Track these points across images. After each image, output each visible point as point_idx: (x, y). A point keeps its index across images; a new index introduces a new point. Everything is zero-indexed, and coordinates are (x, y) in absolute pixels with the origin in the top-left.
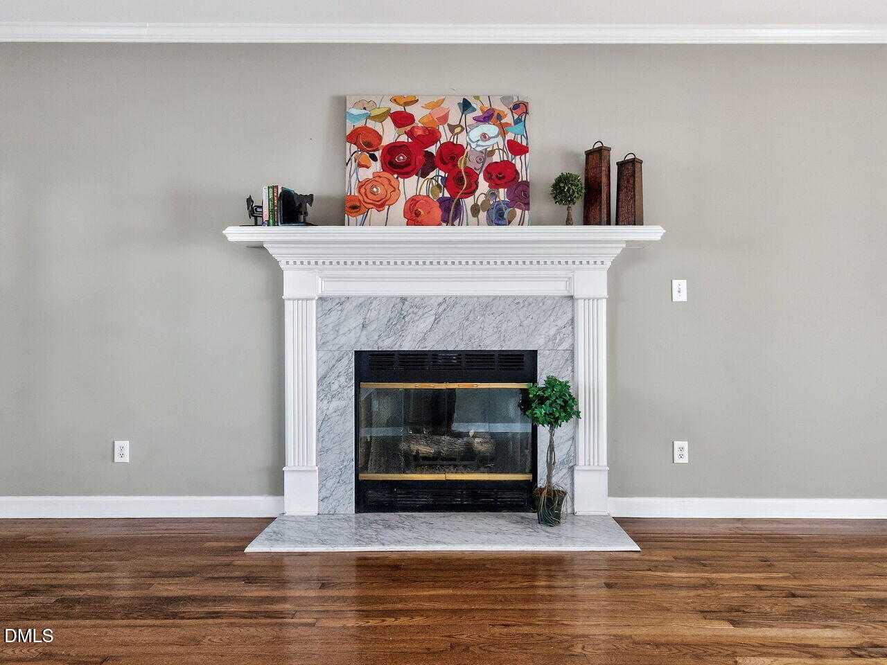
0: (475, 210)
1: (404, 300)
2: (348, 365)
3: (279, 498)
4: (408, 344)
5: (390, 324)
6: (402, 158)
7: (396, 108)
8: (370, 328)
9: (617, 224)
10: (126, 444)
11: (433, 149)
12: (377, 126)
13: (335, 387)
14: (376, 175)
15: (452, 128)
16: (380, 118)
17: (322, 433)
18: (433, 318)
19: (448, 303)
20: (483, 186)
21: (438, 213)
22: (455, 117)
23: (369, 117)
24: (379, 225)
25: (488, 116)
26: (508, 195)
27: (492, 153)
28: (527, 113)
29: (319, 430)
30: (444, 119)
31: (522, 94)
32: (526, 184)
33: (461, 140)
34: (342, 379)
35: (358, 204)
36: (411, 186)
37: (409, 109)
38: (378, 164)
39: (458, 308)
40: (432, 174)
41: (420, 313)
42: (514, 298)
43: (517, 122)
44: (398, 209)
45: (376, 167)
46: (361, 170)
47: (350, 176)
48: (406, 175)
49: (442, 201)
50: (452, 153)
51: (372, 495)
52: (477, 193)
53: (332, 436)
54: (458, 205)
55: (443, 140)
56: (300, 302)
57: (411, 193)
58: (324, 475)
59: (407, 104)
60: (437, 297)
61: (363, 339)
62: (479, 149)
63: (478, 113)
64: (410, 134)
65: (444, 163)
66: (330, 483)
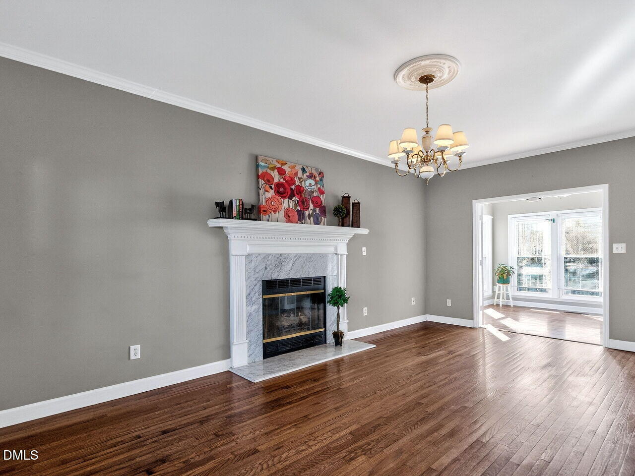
0: (309, 216)
1: (281, 255)
2: (259, 288)
3: (229, 360)
4: (283, 276)
5: (276, 266)
6: (282, 189)
7: (278, 166)
8: (268, 269)
9: (352, 227)
10: (138, 347)
11: (293, 187)
12: (272, 173)
13: (253, 299)
14: (273, 197)
15: (299, 179)
16: (273, 169)
17: (249, 322)
18: (292, 263)
19: (298, 256)
20: (311, 206)
21: (296, 216)
22: (300, 174)
23: (268, 167)
24: (275, 221)
25: (311, 176)
26: (319, 210)
27: (313, 192)
28: (323, 177)
29: (247, 321)
30: (296, 174)
31: (322, 168)
32: (324, 207)
33: (303, 184)
34: (257, 294)
35: (266, 209)
36: (287, 203)
37: (284, 167)
38: (273, 191)
39: (300, 259)
40: (294, 199)
41: (288, 261)
42: (319, 254)
43: (321, 180)
44: (282, 213)
45: (272, 192)
46: (267, 193)
47: (262, 195)
48: (284, 198)
49: (298, 211)
50: (300, 190)
51: (269, 349)
52: (309, 210)
53: (253, 323)
54: (303, 213)
55: (297, 184)
56: (239, 257)
57: (286, 206)
58: (250, 344)
59: (283, 164)
60: (294, 254)
61: (265, 275)
62: (309, 190)
63: (308, 174)
64: (284, 179)
65: (298, 194)
66: (253, 347)
